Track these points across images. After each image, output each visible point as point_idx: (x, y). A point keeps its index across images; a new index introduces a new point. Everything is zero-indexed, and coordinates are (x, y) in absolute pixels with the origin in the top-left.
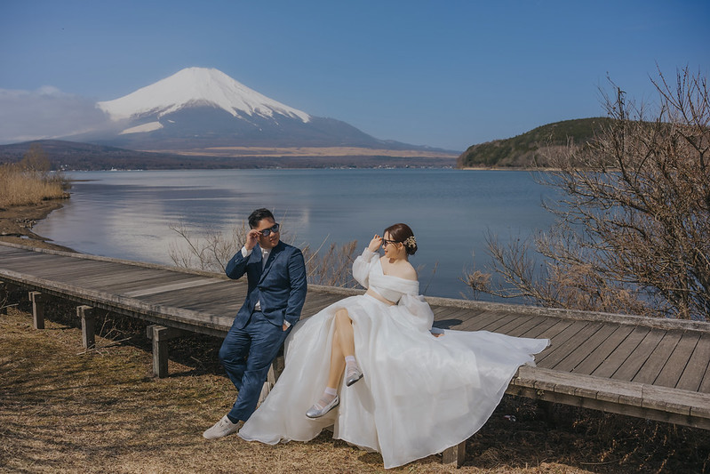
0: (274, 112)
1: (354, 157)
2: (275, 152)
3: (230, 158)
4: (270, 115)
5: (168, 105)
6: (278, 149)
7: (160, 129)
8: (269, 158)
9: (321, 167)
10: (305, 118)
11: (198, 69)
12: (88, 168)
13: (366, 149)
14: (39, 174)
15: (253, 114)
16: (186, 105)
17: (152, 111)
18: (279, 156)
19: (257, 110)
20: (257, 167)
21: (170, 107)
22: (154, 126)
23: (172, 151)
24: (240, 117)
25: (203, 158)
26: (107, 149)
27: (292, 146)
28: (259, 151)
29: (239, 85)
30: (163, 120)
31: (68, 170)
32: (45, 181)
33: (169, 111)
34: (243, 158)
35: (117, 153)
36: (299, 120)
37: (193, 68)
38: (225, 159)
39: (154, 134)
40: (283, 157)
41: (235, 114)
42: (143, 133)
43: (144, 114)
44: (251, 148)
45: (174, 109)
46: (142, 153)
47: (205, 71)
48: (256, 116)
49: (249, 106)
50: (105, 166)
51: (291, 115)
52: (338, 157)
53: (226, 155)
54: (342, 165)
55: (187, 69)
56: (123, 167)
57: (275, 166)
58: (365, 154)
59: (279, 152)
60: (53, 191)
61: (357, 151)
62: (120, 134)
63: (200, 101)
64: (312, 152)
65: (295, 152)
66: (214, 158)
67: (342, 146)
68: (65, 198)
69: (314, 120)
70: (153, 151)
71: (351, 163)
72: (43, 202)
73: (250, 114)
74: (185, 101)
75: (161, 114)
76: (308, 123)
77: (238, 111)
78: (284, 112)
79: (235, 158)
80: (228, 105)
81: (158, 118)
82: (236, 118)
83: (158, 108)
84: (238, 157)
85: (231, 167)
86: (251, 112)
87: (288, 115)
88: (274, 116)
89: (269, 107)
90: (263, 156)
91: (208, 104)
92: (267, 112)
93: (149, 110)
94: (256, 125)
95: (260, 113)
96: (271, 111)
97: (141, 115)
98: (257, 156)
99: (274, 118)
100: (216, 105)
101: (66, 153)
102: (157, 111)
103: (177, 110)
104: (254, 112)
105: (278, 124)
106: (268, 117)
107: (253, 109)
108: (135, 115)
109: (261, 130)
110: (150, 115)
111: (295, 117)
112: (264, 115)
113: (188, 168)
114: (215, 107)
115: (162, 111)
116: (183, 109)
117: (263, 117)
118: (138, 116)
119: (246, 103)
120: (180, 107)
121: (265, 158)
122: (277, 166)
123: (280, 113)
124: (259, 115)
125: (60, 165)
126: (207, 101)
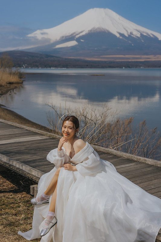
0: (142, 35)
2: (140, 58)
3: (114, 62)
4: (139, 35)
5: (80, 31)
6: (142, 56)
7: (76, 45)
8: (137, 62)
12: (37, 66)
14: (7, 70)
15: (129, 36)
16: (91, 31)
17: (72, 35)
18: (143, 60)
19: (131, 33)
20: (129, 67)
21: (82, 32)
22: (73, 43)
23: (82, 58)
24: (121, 37)
25: (99, 62)
26: (47, 56)
27: (151, 55)
28: (131, 57)
29: (122, 18)
30: (78, 40)
31: (26, 67)
32: (10, 74)
33: (81, 34)
34: (122, 62)
36: (156, 39)
37: (95, 9)
38: (111, 62)
39: (73, 48)
40: (145, 61)
41: (118, 35)
42: (67, 47)
43: (67, 36)
44: (127, 56)
45: (84, 33)
46: (66, 59)
47: (102, 10)
49: (127, 31)
51: (151, 36)
53: (112, 60)
55: (92, 9)
57: (140, 66)
59: (143, 58)
60: (14, 79)
62: (54, 48)
63: (99, 28)
65: (152, 58)
66: (105, 62)
68: (20, 83)
70: (72, 58)
72: (8, 85)
73: (127, 35)
74: (90, 29)
75: (77, 36)
77: (120, 34)
78: (147, 34)
79: (117, 62)
80: (114, 31)
81: (75, 39)
82: (119, 38)
83: (75, 33)
84: (119, 62)
85: (115, 67)
86: (128, 34)
87: (149, 35)
88: (141, 37)
89: (138, 31)
90: (133, 60)
91: (103, 30)
92: (137, 34)
93: (70, 34)
94: (130, 42)
95: (133, 35)
96: (140, 34)
97: (66, 37)
98: (130, 60)
99: (141, 38)
100: (108, 31)
101: (26, 58)
102: (75, 35)
103: (86, 34)
104: (129, 34)
105: (143, 41)
106: (137, 37)
107: (129, 32)
108: (63, 37)
109: (133, 45)
110: (71, 37)
111: (154, 37)
112: (135, 36)
113: (91, 68)
114: (106, 32)
115: (77, 34)
116: (89, 33)
117: (135, 37)
118: (64, 37)
119: (125, 29)
120: (87, 32)
121: (135, 61)
122: (141, 66)
123: (145, 34)
124: (132, 36)
125: (23, 64)
126: (103, 28)
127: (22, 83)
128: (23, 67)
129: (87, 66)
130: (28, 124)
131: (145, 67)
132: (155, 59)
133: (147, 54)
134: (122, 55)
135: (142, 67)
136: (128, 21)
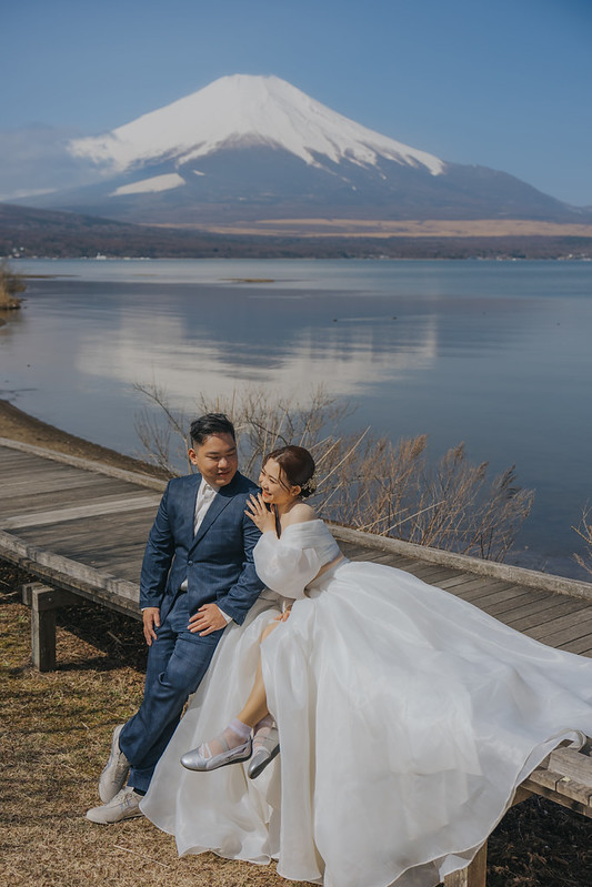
0: (379, 158)
1: (522, 238)
2: (379, 229)
3: (298, 240)
4: (372, 160)
5: (193, 143)
6: (385, 224)
7: (180, 188)
8: (368, 240)
9: (461, 257)
10: (435, 166)
11: (245, 78)
12: (58, 254)
13: (545, 224)
15: (342, 160)
16: (225, 143)
17: (166, 154)
18: (387, 235)
19: (349, 153)
21: (196, 147)
22: (171, 181)
23: (200, 226)
24: (318, 165)
25: (251, 238)
26: (90, 220)
27: (410, 219)
28: (349, 226)
29: (319, 108)
30: (185, 171)
31: (23, 256)
33: (195, 154)
34: (322, 240)
35: (105, 227)
36: (422, 171)
37: (237, 76)
38: (289, 241)
39: (169, 195)
40: (392, 239)
41: (309, 159)
42: (152, 193)
43: (152, 160)
44: (337, 222)
45: (203, 151)
46: (149, 229)
47: (259, 80)
48: (346, 164)
49: (335, 145)
50: (86, 251)
51: (409, 161)
52: (493, 238)
53: (291, 233)
54: (500, 253)
55: (226, 78)
56: (116, 252)
57: (378, 254)
58: (542, 233)
59: (387, 229)
61: (529, 228)
62: (111, 195)
63: (249, 136)
64: (445, 229)
65: (414, 230)
66: (272, 239)
67: (502, 218)
68: (12, 308)
69: (450, 169)
70: (168, 226)
71: (517, 250)
73: (336, 160)
74: (222, 137)
75: (183, 160)
76: (440, 176)
77: (317, 156)
78: (397, 155)
79: (307, 239)
80: (297, 145)
81: (177, 167)
82: (311, 167)
83: (175, 149)
84: (314, 238)
85: (301, 256)
86: (339, 156)
87: (403, 161)
88: (377, 164)
89: (369, 147)
90: (356, 235)
91: (263, 143)
92: (366, 156)
93: (161, 153)
94: (345, 179)
95: (354, 158)
96: (374, 155)
97: (147, 161)
98: (347, 235)
99: (378, 168)
100: (277, 144)
101: (21, 227)
102: (174, 155)
103: (209, 152)
104: (343, 155)
105: (385, 178)
106: (368, 165)
107: (343, 151)
108: (138, 161)
109: (354, 188)
110: (162, 161)
111: (417, 166)
112: (360, 162)
113: (226, 257)
114: (273, 147)
115: (184, 154)
116: (219, 151)
117: (360, 164)
118: (142, 163)
119: (329, 140)
120: (213, 147)
121: (361, 238)
122: (381, 253)
123: (390, 157)
124: (352, 160)
125: (13, 246)
126: (261, 136)
127: (18, 308)
128: (13, 254)
129: (216, 250)
130: (59, 441)
131: (392, 257)
132: (422, 231)
133: (396, 217)
134: (323, 218)
135: (382, 257)
136: (338, 117)
